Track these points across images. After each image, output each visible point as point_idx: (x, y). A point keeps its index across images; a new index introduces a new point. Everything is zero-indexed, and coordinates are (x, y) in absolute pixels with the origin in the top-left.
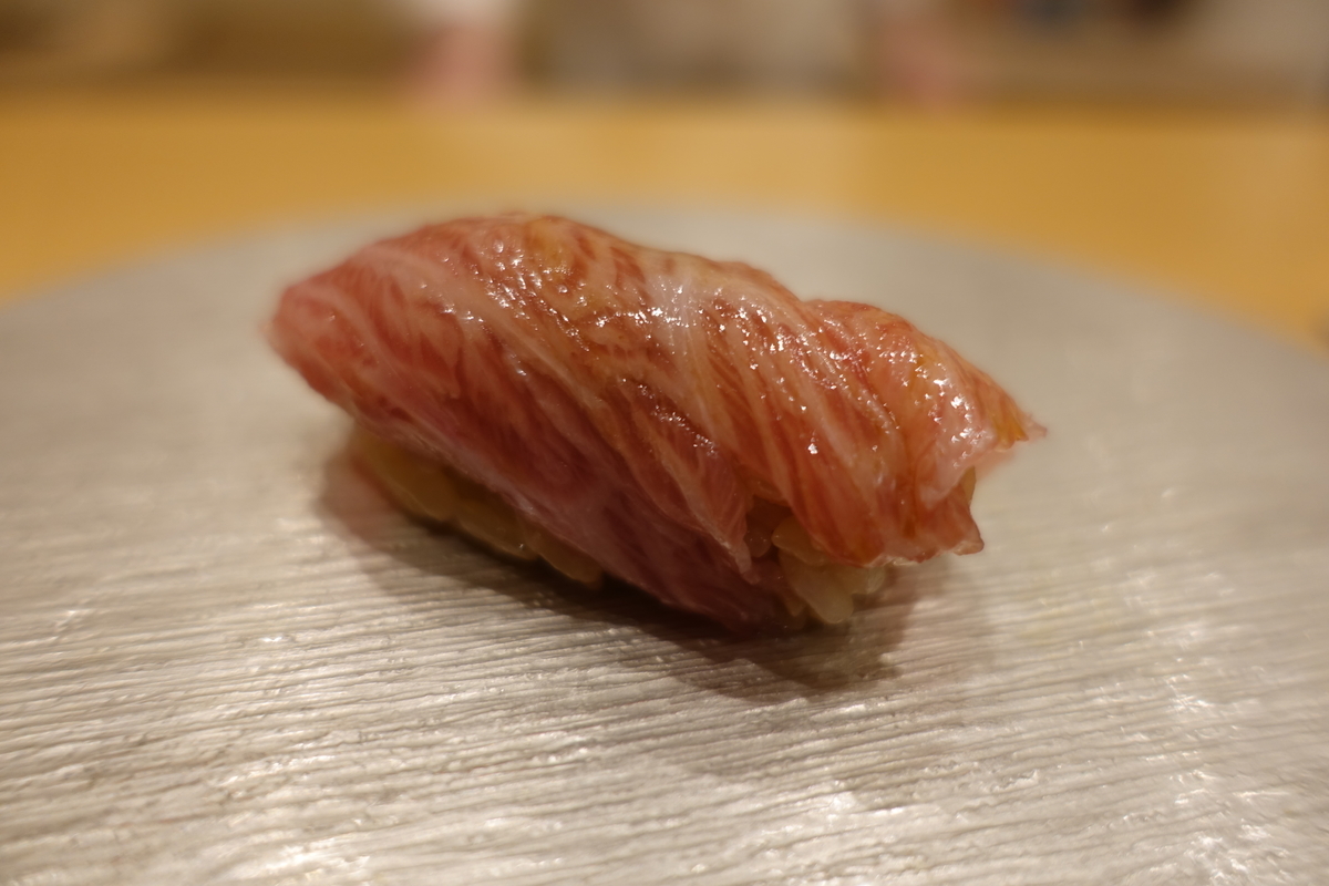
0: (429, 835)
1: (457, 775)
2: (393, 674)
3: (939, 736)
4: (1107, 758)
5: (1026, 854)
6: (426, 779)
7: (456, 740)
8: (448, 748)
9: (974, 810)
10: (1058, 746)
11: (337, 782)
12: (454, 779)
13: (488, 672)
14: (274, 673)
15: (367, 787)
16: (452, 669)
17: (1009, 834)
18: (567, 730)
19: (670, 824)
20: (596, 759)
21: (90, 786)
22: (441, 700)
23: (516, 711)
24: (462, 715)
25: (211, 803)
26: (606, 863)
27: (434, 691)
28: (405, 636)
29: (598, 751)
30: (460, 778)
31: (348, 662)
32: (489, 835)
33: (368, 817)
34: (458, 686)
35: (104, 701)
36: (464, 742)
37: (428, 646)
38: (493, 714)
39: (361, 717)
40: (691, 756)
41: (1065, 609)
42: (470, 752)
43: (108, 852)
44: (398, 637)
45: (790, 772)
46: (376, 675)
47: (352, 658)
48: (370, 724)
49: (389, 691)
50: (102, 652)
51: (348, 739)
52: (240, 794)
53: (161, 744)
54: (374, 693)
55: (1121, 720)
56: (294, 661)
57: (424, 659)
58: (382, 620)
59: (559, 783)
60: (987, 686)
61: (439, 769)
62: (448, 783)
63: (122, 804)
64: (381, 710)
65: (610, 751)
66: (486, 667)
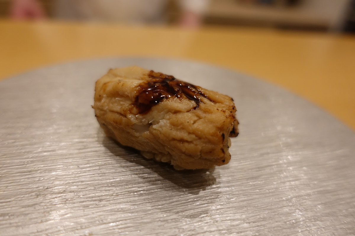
0: (109, 208)
1: (115, 196)
2: (101, 175)
3: (216, 190)
4: (250, 195)
5: (231, 213)
6: (108, 197)
7: (115, 189)
8: (113, 191)
9: (222, 205)
10: (241, 192)
11: (89, 197)
12: (114, 197)
13: (122, 175)
14: (75, 174)
15: (96, 199)
16: (114, 174)
17: (228, 210)
18: (139, 187)
19: (159, 207)
20: (145, 193)
21: (37, 197)
22: (111, 180)
23: (128, 183)
24: (116, 184)
25: (63, 201)
26: (146, 215)
27: (110, 179)
28: (103, 166)
29: (145, 192)
30: (116, 197)
31: (91, 172)
32: (122, 209)
33: (96, 205)
34: (115, 177)
35: (38, 179)
36: (116, 189)
37: (108, 169)
38: (123, 184)
39: (94, 184)
40: (164, 193)
41: (246, 163)
42: (118, 192)
43: (42, 211)
44: (102, 166)
45: (185, 197)
46: (97, 175)
47: (92, 171)
48: (96, 185)
49: (100, 179)
50: (36, 169)
51: (92, 189)
52: (69, 199)
53: (51, 189)
54: (97, 179)
55: (254, 187)
56: (79, 171)
57: (108, 172)
58: (98, 163)
59: (137, 198)
60: (228, 180)
61: (111, 195)
62: (113, 198)
63: (44, 201)
64: (99, 182)
65: (147, 192)
66: (121, 174)
